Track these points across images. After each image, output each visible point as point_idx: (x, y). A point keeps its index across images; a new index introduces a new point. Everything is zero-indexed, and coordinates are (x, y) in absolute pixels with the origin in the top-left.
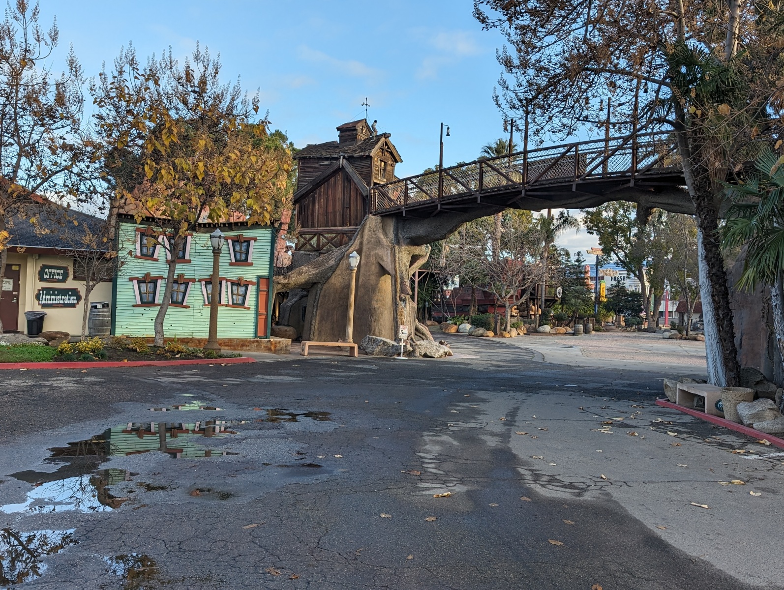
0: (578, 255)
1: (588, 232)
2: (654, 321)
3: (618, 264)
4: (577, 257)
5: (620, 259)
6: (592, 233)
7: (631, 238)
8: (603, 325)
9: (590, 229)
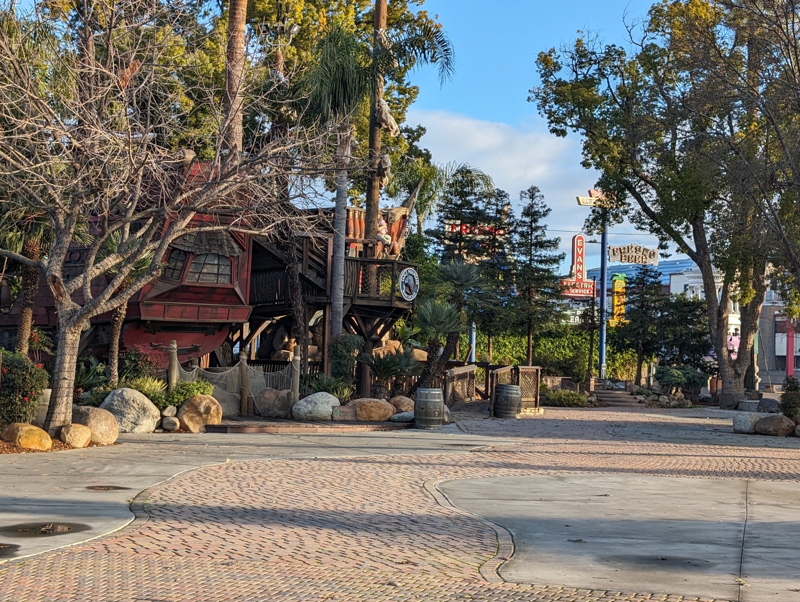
0: (532, 197)
1: (554, 131)
2: (738, 375)
3: (641, 222)
4: (527, 202)
5: (646, 209)
6: (562, 133)
7: (677, 153)
8: (592, 389)
9: (558, 121)
